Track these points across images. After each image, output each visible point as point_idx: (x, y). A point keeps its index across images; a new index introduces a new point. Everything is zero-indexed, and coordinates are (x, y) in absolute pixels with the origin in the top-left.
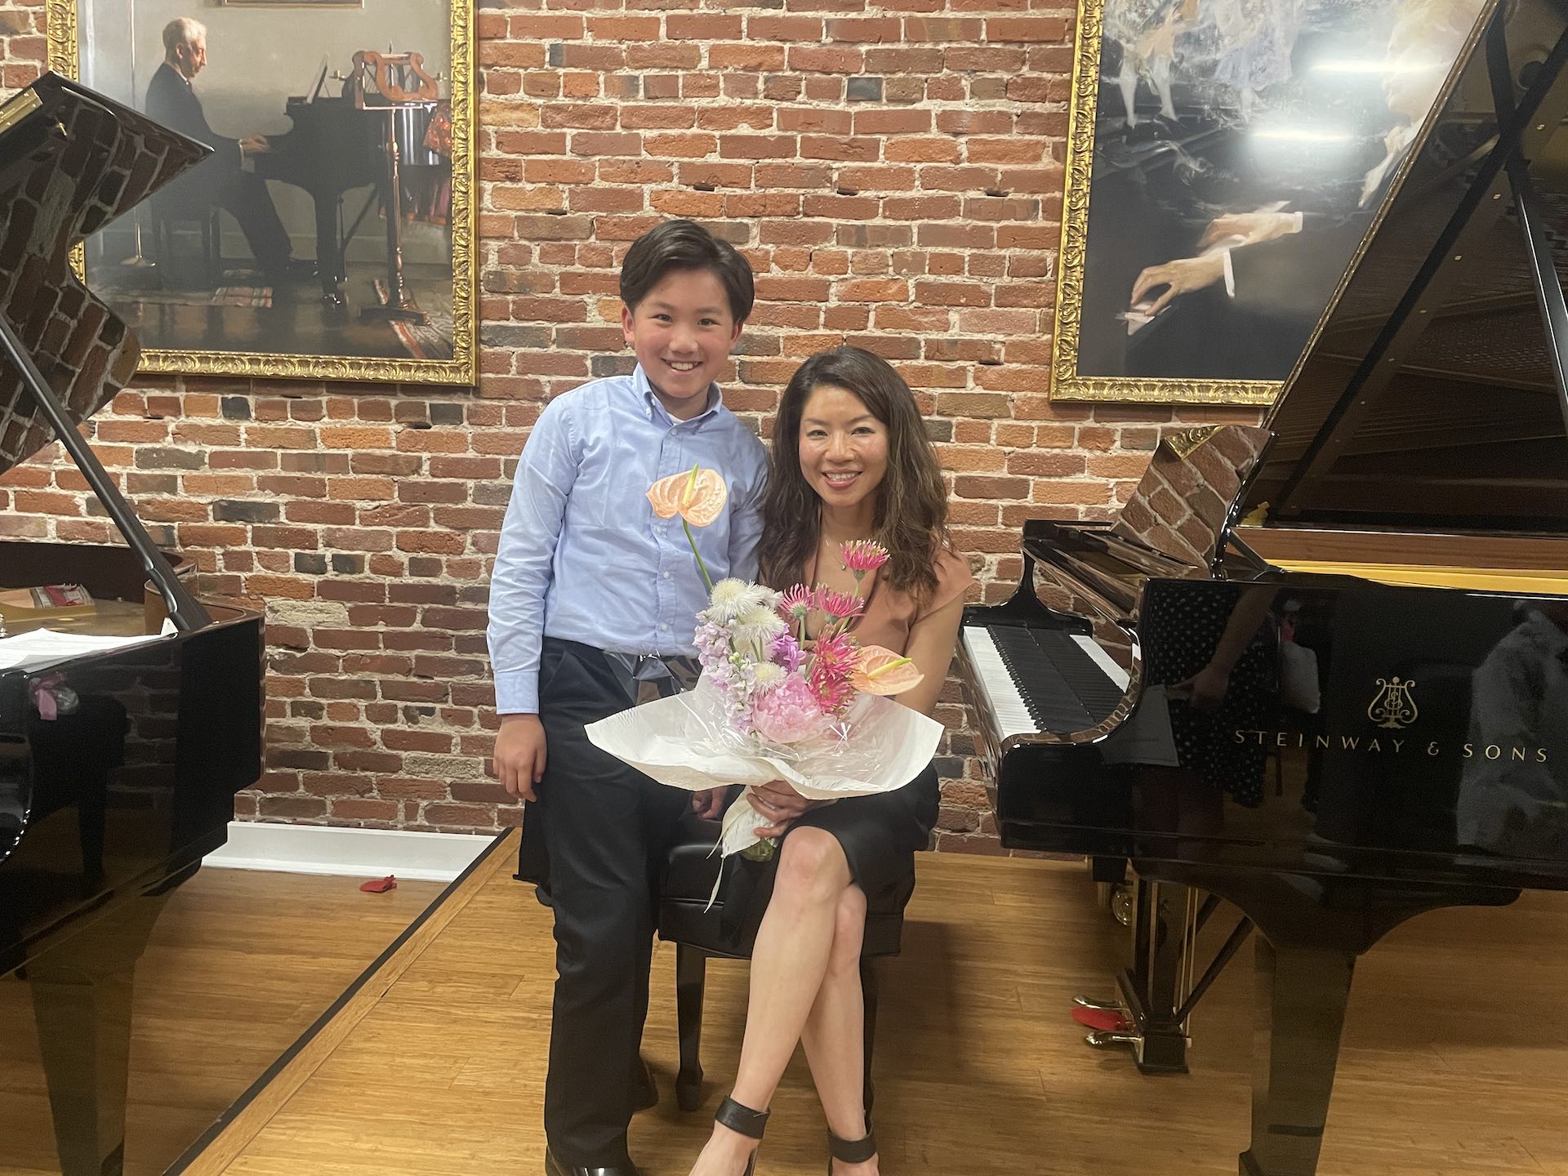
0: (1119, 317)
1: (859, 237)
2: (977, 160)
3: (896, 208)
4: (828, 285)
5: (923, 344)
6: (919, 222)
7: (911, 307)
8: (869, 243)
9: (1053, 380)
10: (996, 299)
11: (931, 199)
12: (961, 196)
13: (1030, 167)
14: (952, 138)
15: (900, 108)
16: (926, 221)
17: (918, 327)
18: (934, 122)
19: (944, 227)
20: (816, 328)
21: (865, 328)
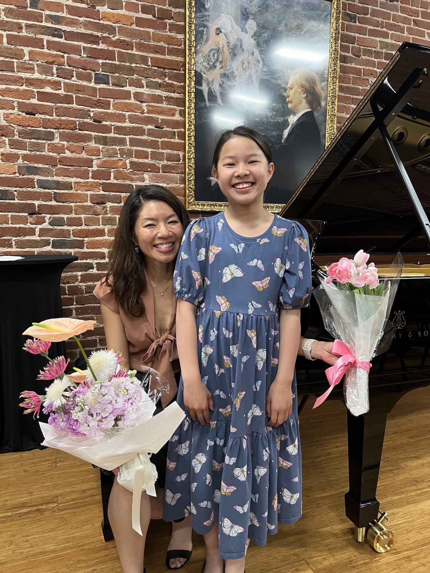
1: (104, 141)
2: (151, 113)
3: (119, 130)
4: (92, 161)
6: (129, 136)
7: (128, 171)
8: (109, 144)
9: (187, 202)
10: (162, 170)
11: (133, 127)
12: (145, 127)
13: (171, 118)
14: (140, 103)
15: (118, 88)
16: (132, 136)
17: (132, 180)
18: (132, 96)
19: (139, 139)
20: (88, 179)
21: (110, 179)
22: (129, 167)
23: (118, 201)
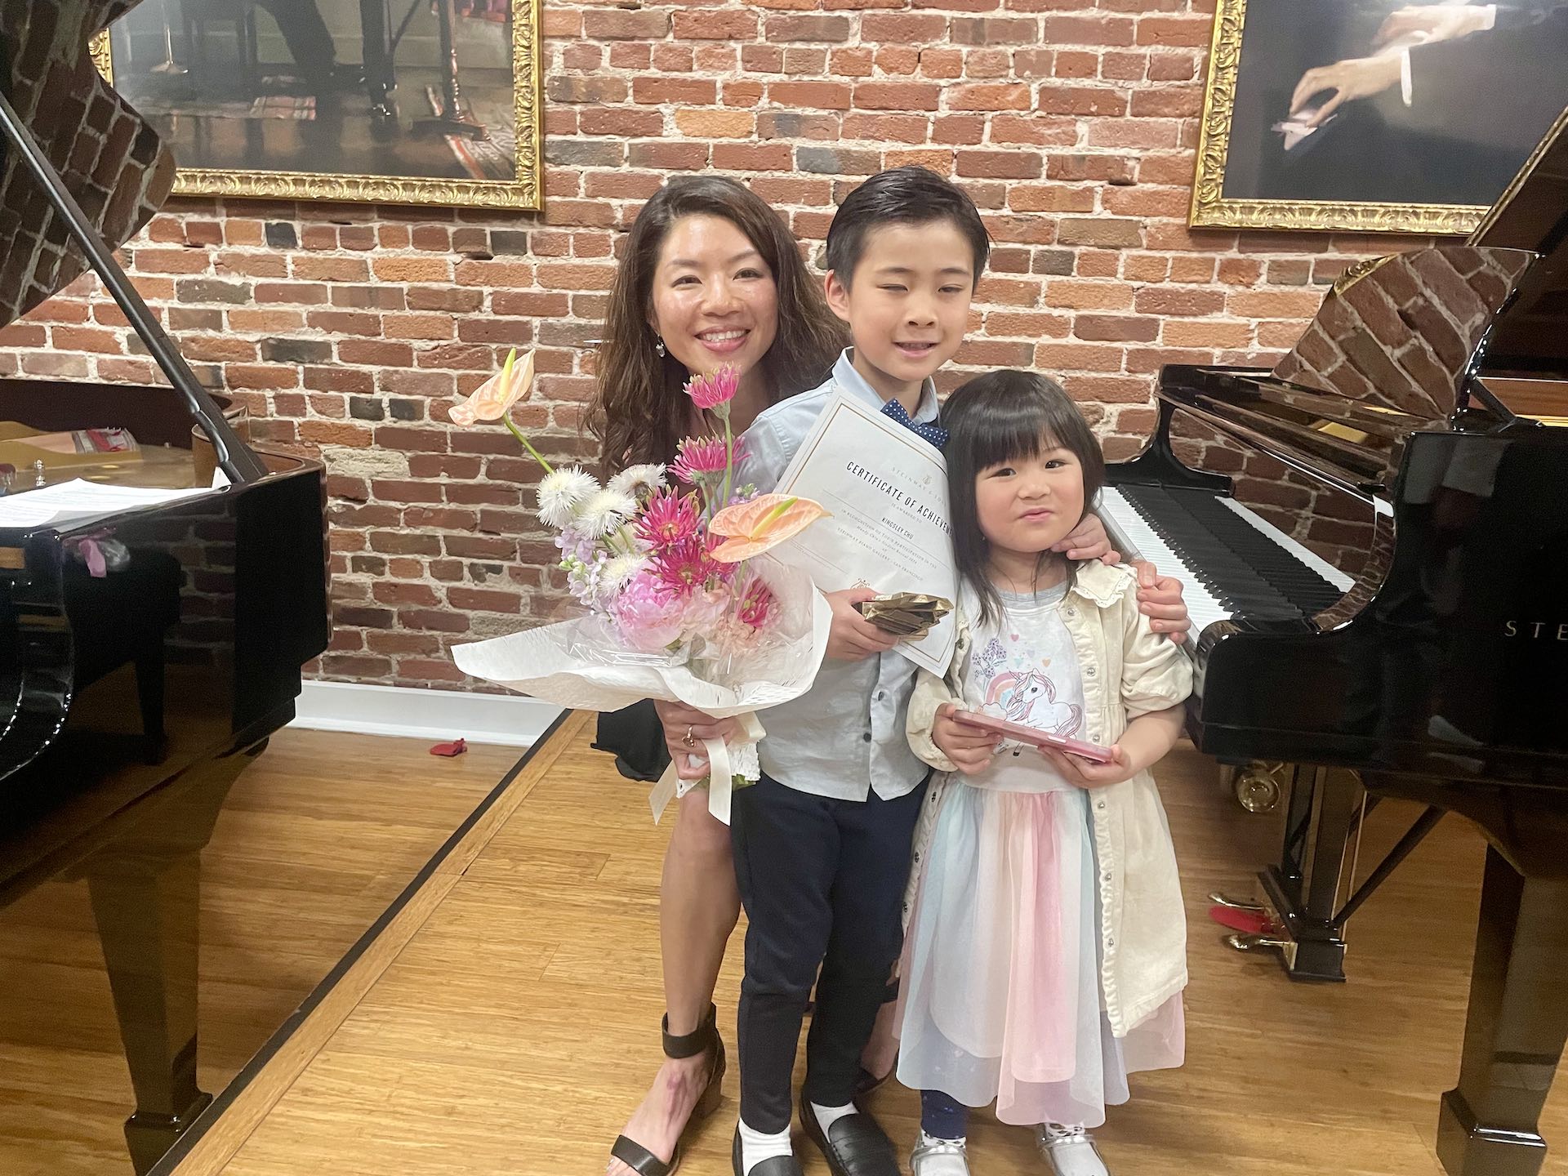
0: (1275, 128)
1: (975, 33)
4: (938, 90)
5: (1045, 160)
6: (1047, 14)
7: (1034, 116)
8: (988, 40)
9: (1195, 203)
10: (1132, 108)
16: (1054, 13)
17: (1040, 141)
19: (1076, 20)
20: (922, 142)
21: (979, 142)
22: (1035, 105)
23: (995, 203)
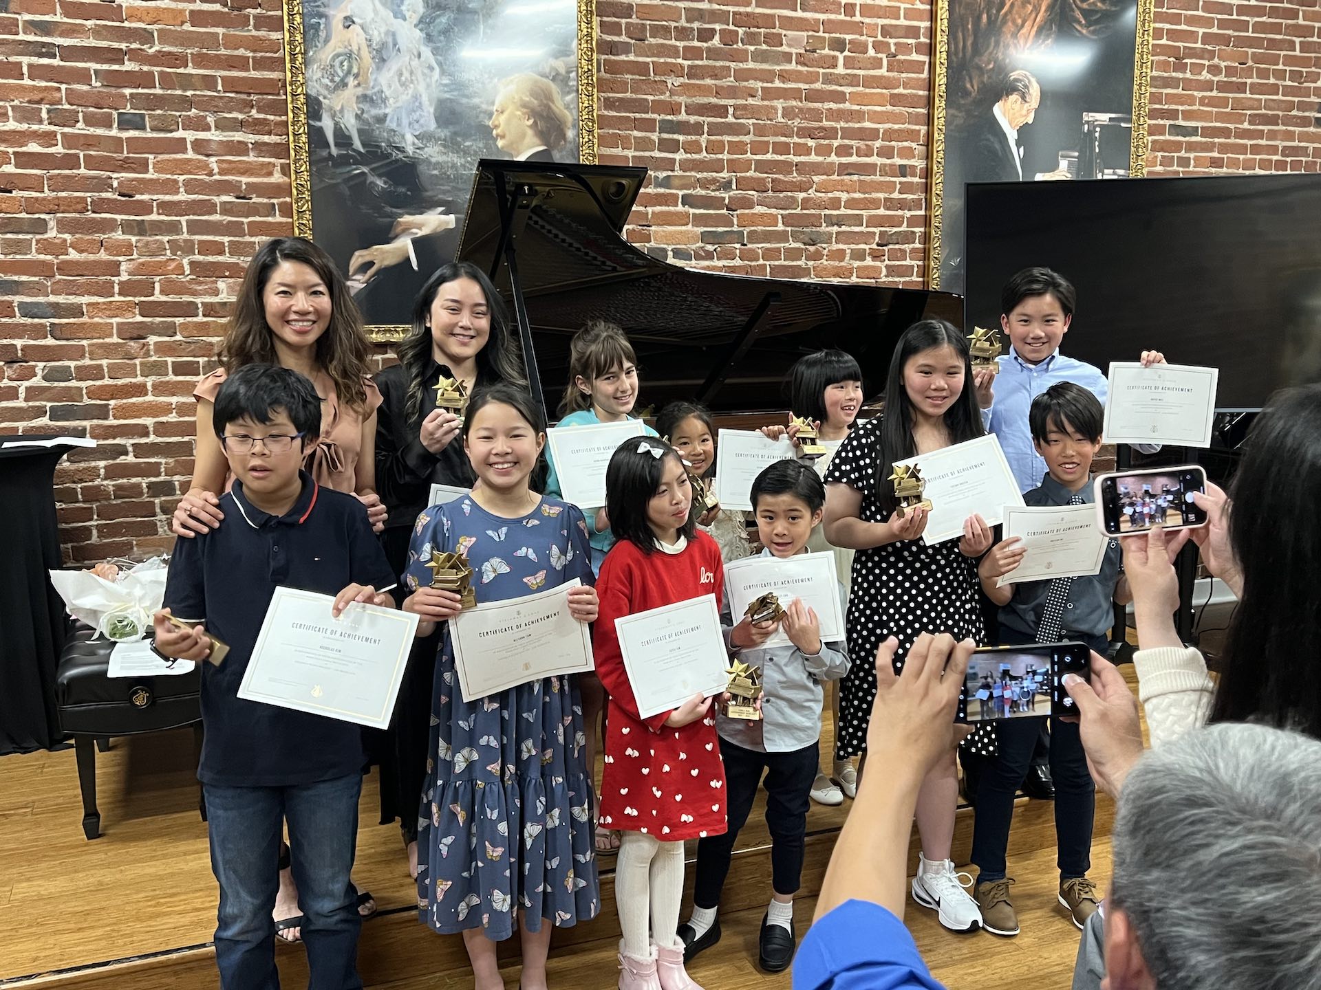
1: (140, 229)
2: (225, 174)
3: (165, 207)
4: (119, 264)
6: (187, 217)
7: (188, 278)
8: (149, 233)
11: (194, 201)
12: (216, 199)
13: (266, 180)
14: (205, 158)
15: (162, 135)
16: (191, 217)
18: (189, 146)
19: (206, 221)
20: (112, 296)
21: (153, 295)
22: (188, 272)
23: (170, 333)
